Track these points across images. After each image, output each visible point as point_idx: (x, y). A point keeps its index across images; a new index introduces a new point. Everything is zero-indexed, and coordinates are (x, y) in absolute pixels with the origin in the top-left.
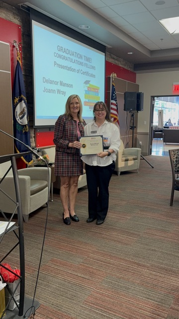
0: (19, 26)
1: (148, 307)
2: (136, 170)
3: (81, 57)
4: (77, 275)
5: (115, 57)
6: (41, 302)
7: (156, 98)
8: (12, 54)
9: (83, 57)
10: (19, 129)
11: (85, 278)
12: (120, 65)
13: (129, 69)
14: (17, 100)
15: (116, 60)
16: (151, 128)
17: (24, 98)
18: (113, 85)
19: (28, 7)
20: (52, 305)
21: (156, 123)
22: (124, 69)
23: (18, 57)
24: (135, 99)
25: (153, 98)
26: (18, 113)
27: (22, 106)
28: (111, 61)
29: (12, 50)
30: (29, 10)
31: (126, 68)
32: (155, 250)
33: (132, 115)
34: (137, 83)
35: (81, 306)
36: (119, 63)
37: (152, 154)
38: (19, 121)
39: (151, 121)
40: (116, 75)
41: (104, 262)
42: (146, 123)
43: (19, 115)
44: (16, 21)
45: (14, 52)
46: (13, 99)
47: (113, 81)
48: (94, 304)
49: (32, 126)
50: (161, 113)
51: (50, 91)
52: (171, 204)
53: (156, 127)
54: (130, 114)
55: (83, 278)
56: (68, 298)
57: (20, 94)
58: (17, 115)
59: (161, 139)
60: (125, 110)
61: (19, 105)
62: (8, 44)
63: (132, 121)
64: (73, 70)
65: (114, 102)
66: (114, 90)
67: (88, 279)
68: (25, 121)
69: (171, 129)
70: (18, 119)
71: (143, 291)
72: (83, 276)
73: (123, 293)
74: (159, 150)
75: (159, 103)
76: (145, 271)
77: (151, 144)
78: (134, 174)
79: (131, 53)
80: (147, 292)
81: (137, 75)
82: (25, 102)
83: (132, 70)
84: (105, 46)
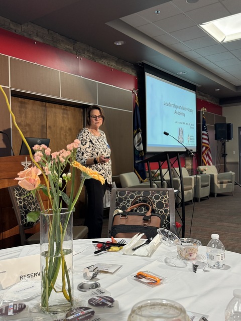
0: (136, 77)
5: (203, 94)
10: (137, 154)
12: (208, 101)
13: (215, 104)
15: (204, 96)
16: (240, 157)
17: (140, 130)
18: (203, 119)
19: (143, 63)
23: (136, 100)
25: (240, 129)
26: (136, 142)
27: (139, 136)
28: (200, 97)
30: (143, 65)
31: (212, 102)
33: (223, 144)
34: (223, 116)
36: (207, 99)
38: (137, 148)
39: (240, 151)
40: (205, 109)
42: (236, 152)
44: (134, 74)
47: (203, 115)
49: (146, 152)
54: (220, 143)
60: (216, 139)
61: (136, 136)
62: (131, 91)
63: (223, 149)
65: (205, 132)
66: (204, 122)
68: (141, 148)
70: (136, 146)
78: (225, 197)
79: (219, 90)
81: (223, 108)
84: (196, 86)
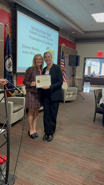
0: (10, 14)
1: (80, 181)
2: (74, 100)
3: (45, 33)
4: (39, 161)
6: (18, 176)
7: (87, 59)
8: (5, 30)
9: (46, 33)
10: (7, 74)
11: (44, 163)
12: (67, 39)
13: (72, 42)
14: (7, 57)
15: (65, 36)
16: (84, 76)
17: (11, 56)
18: (63, 51)
19: (15, 3)
20: (25, 178)
21: (86, 73)
22: (69, 41)
23: (8, 32)
24: (75, 59)
25: (85, 59)
26: (7, 65)
27: (9, 61)
28: (62, 36)
29: (5, 28)
30: (16, 5)
31: (70, 41)
32: (84, 148)
33: (73, 69)
34: (76, 50)
35: (41, 179)
37: (84, 91)
38: (8, 69)
39: (84, 72)
40: (64, 45)
41: (55, 154)
42: (81, 73)
43: (8, 66)
44: (8, 11)
45: (6, 29)
46: (5, 56)
47: (63, 48)
48: (49, 178)
49: (15, 73)
50: (89, 68)
51: (26, 52)
52: (94, 121)
53: (87, 75)
54: (72, 68)
55: (43, 162)
56: (34, 174)
57: (9, 54)
58: (6, 66)
59: (89, 83)
60: (69, 65)
61: (7, 60)
62: (3, 24)
63: (73, 72)
64: (40, 41)
65: (63, 60)
66: (63, 53)
67: (45, 163)
68: (11, 69)
69: (94, 77)
70: (7, 68)
71: (77, 171)
72: (43, 161)
73: (66, 172)
74: (87, 89)
75: (88, 62)
76: (78, 160)
77: (83, 86)
78: (73, 102)
79: (74, 32)
80: (80, 172)
81: (77, 45)
82: (11, 58)
83: (74, 42)
84: (59, 28)
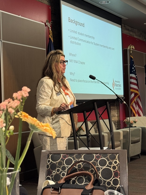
5: (130, 29)
18: (131, 59)
23: (50, 35)
36: (134, 34)
47: (131, 54)
62: (44, 24)
65: (133, 76)
66: (132, 63)
84: (121, 18)
